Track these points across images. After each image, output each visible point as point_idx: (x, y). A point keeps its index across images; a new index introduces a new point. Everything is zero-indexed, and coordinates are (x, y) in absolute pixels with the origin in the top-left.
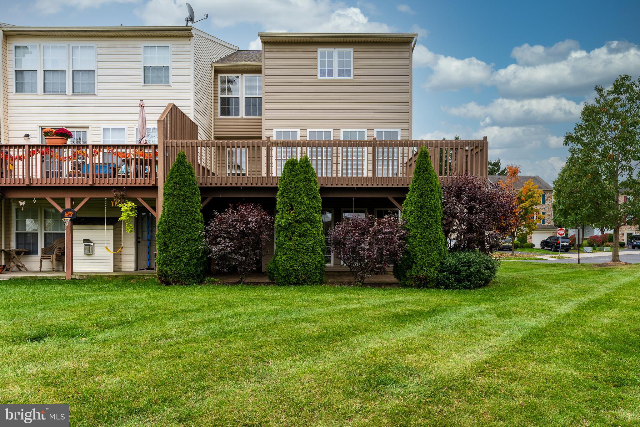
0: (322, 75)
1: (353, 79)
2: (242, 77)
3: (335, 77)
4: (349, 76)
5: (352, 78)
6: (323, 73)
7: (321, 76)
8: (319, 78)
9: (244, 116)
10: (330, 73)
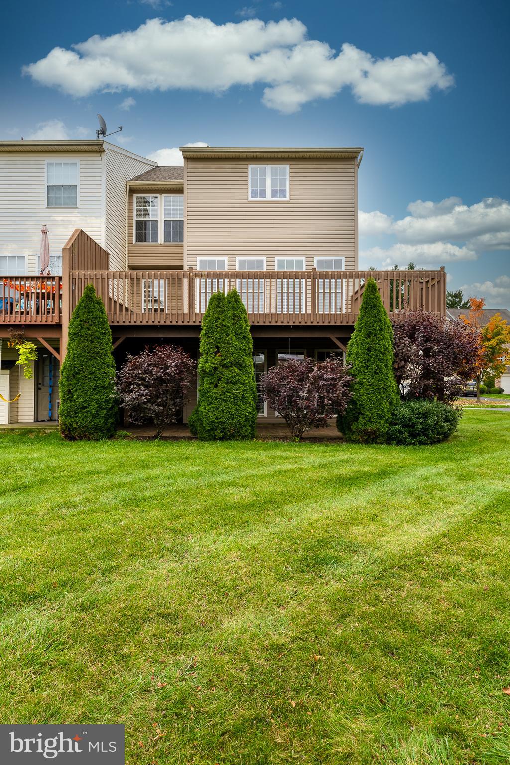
0: (253, 195)
1: (289, 200)
2: (161, 197)
3: (269, 196)
4: (285, 196)
5: (287, 198)
6: (254, 193)
7: (252, 197)
8: (250, 198)
9: (163, 242)
10: (263, 193)
